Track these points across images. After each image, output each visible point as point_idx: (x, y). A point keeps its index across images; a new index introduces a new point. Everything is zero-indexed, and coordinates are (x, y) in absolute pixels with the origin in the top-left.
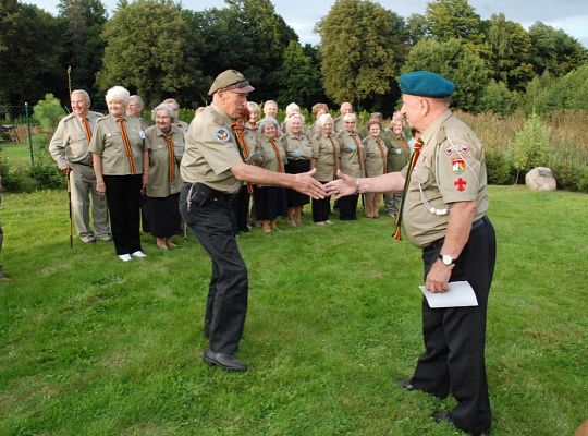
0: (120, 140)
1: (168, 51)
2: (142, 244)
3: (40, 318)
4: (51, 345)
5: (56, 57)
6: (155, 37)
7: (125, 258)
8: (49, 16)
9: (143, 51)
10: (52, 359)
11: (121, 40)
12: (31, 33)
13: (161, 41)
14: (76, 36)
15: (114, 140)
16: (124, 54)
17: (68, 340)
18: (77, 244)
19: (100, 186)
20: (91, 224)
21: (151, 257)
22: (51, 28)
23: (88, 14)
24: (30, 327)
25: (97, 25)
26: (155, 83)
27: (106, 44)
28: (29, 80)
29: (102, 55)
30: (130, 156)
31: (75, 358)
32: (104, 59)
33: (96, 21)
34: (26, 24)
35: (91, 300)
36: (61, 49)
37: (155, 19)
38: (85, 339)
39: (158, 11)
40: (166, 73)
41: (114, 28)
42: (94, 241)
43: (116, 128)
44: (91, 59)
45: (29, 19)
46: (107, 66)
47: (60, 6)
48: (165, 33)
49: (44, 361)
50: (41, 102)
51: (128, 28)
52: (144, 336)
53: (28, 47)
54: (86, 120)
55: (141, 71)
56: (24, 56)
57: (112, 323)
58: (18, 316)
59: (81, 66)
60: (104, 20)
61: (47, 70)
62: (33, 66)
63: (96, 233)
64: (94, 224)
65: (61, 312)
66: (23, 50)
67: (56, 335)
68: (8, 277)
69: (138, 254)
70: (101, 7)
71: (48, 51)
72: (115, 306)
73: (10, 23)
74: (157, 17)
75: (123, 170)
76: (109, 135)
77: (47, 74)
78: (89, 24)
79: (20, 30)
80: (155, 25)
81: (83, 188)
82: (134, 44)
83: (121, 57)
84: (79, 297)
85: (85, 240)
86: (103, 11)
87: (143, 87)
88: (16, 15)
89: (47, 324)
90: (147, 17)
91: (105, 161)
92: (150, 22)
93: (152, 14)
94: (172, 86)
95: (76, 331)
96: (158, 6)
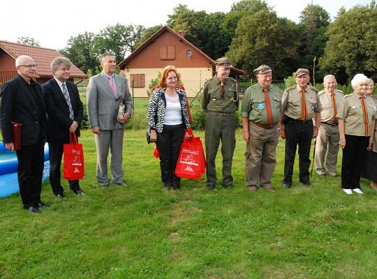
0: (361, 111)
1: (372, 42)
2: (361, 185)
3: (295, 223)
4: (304, 244)
5: (295, 48)
6: (363, 33)
7: (348, 191)
8: (294, 24)
9: (354, 43)
10: (304, 255)
11: (338, 36)
12: (283, 34)
13: (368, 35)
14: (309, 35)
15: (357, 111)
16: (340, 45)
17: (314, 244)
18: (315, 175)
19: (342, 142)
20: (325, 163)
21: (368, 195)
22: (295, 31)
23: (318, 21)
24: (290, 228)
25: (322, 27)
26: (359, 64)
27: (328, 39)
28: (278, 63)
29: (324, 46)
30: (366, 123)
31: (320, 260)
32: (325, 49)
33: (323, 24)
34: (281, 29)
35: (327, 219)
36: (299, 44)
37: (364, 20)
38: (326, 248)
39: (368, 14)
40: (369, 58)
41: (334, 29)
42: (325, 175)
43: (359, 103)
44: (317, 50)
45: (282, 27)
46: (327, 54)
47: (301, 17)
48: (372, 30)
49: (299, 255)
50: (290, 77)
51: (344, 27)
52: (369, 258)
53: (280, 43)
54: (333, 95)
55: (350, 56)
56: (278, 48)
57: (344, 240)
58: (282, 218)
59: (310, 54)
60: (328, 24)
61: (289, 56)
62: (281, 54)
63: (327, 170)
64: (327, 163)
65: (308, 222)
66: (277, 45)
67: (306, 238)
68: (273, 189)
69: (357, 190)
70: (327, 15)
71: (291, 45)
72: (344, 228)
73: (272, 30)
74: (366, 19)
75: (360, 132)
76: (354, 107)
77: (289, 58)
78: (318, 27)
79: (277, 33)
80: (364, 24)
81: (325, 140)
82: (347, 38)
83: (337, 48)
84: (319, 214)
85: (320, 173)
86: (328, 18)
87: (351, 67)
88: (276, 25)
89: (300, 229)
90: (359, 19)
91: (347, 125)
92: (360, 23)
93: (362, 17)
94: (372, 67)
95: (319, 239)
96: (369, 11)
